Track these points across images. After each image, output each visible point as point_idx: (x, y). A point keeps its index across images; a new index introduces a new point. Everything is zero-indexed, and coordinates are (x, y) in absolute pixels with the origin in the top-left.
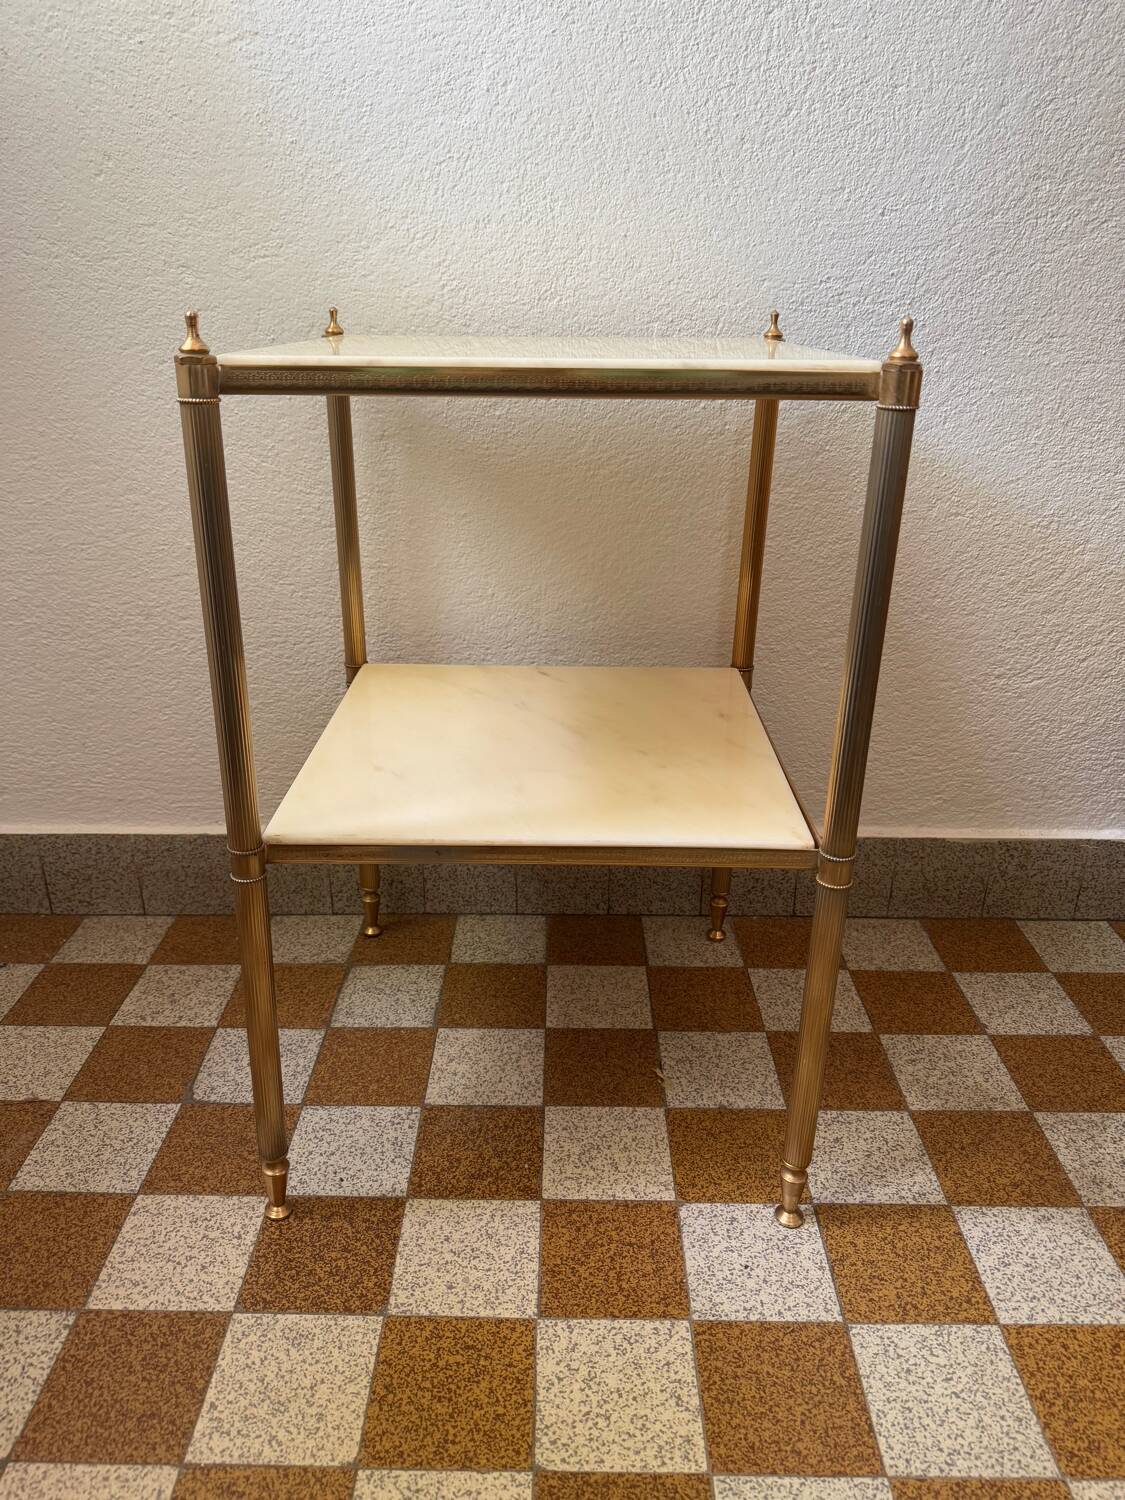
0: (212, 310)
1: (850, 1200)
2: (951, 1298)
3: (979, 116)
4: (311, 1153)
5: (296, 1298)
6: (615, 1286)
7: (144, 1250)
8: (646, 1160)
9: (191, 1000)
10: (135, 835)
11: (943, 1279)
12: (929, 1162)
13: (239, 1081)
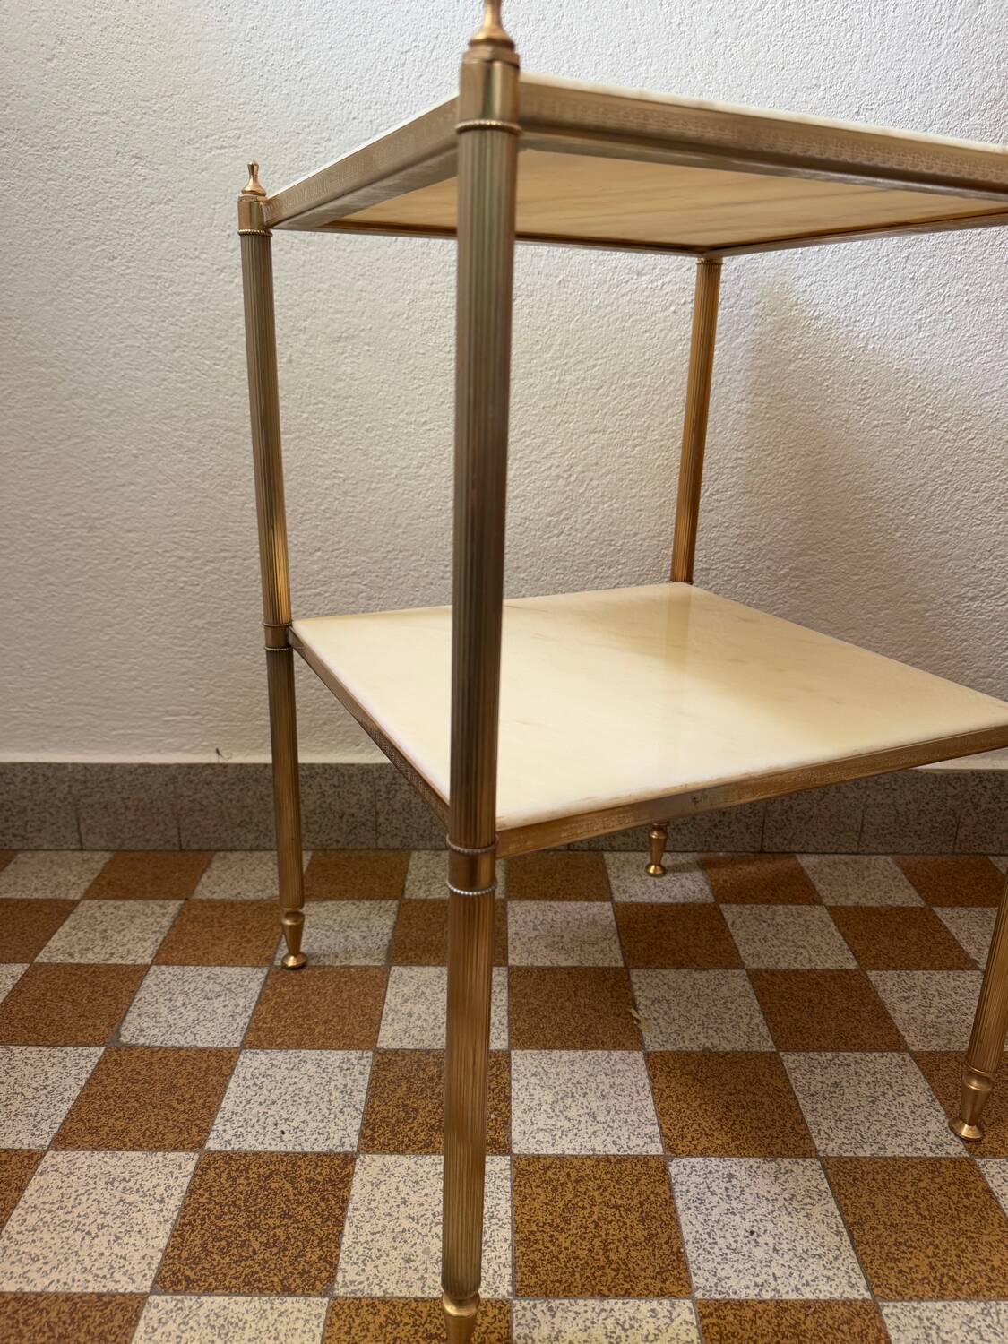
0: (165, 204)
1: (861, 1153)
2: (993, 1268)
3: (956, 13)
4: (249, 1102)
5: (225, 1275)
6: (602, 1258)
7: (48, 1217)
8: (627, 1109)
9: (124, 936)
10: (73, 764)
11: (979, 1245)
12: (941, 1109)
13: (172, 1022)
